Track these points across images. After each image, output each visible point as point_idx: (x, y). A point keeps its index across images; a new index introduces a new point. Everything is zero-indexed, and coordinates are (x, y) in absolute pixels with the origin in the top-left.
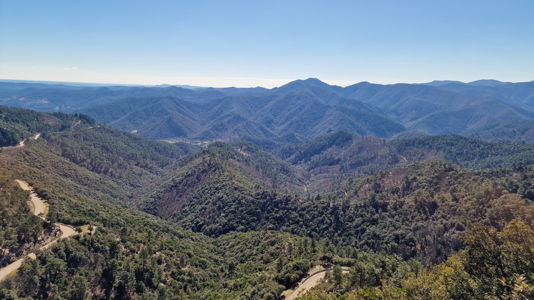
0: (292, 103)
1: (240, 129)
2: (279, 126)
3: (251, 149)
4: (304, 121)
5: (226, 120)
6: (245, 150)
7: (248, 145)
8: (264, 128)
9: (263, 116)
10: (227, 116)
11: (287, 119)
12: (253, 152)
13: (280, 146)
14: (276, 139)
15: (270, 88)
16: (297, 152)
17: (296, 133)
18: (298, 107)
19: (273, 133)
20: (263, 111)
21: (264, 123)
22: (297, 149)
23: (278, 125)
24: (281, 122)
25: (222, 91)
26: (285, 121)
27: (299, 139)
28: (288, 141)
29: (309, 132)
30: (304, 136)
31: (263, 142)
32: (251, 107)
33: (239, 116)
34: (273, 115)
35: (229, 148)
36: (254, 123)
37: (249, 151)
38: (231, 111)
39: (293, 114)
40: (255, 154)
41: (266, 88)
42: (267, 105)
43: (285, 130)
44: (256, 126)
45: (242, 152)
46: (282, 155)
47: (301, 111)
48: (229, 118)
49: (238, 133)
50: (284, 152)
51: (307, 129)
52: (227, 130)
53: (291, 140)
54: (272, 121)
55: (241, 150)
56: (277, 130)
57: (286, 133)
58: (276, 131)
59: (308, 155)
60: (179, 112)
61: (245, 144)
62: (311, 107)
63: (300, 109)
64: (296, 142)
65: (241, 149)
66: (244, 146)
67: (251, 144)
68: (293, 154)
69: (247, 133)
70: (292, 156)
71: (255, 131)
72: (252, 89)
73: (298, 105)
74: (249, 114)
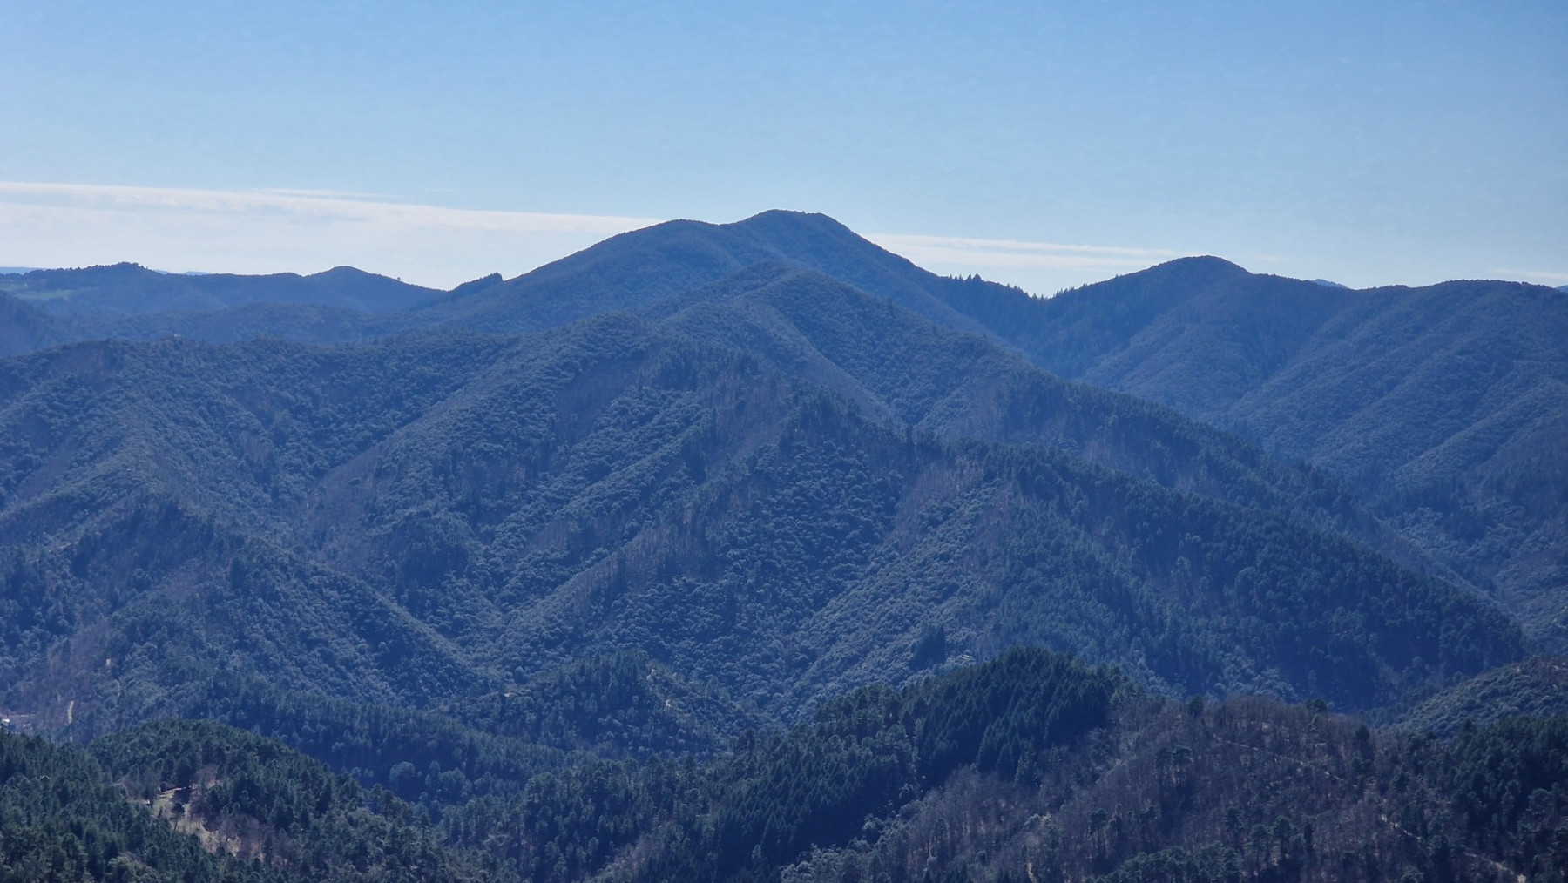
0: (623, 412)
1: (182, 621)
2: (511, 600)
3: (268, 799)
4: (725, 562)
5: (56, 544)
6: (210, 810)
7: (239, 760)
8: (384, 613)
9: (375, 514)
10: (64, 510)
11: (581, 547)
12: (282, 822)
13: (519, 777)
14: (484, 714)
16: (664, 828)
17: (654, 670)
18: (673, 446)
19: (462, 659)
20: (379, 474)
21: (390, 572)
22: (663, 796)
23: (506, 592)
24: (531, 572)
25: (31, 297)
26: (565, 562)
27: (683, 718)
28: (591, 732)
29: (767, 659)
30: (723, 693)
31: (375, 736)
32: (280, 439)
33: (172, 513)
34: (462, 507)
35: (71, 786)
36: (300, 574)
37: (251, 812)
38: (101, 467)
39: (632, 504)
40: (299, 844)
41: (407, 279)
42: (418, 427)
43: (571, 641)
44: (319, 603)
45: (187, 825)
46: (540, 852)
47: (699, 477)
48: (81, 530)
49: (158, 656)
50: (553, 830)
51: (745, 635)
52: (60, 631)
53: (611, 727)
54: (457, 558)
55: (178, 809)
56: (495, 633)
57: (569, 666)
58: (491, 648)
59: (757, 851)
61: (213, 756)
62: (787, 446)
63: (695, 461)
64: (658, 744)
65: (184, 796)
66: (212, 769)
67: (266, 754)
68: (630, 838)
69: (236, 660)
70: (619, 863)
71: (311, 644)
72: (287, 282)
73: (676, 432)
74: (258, 492)
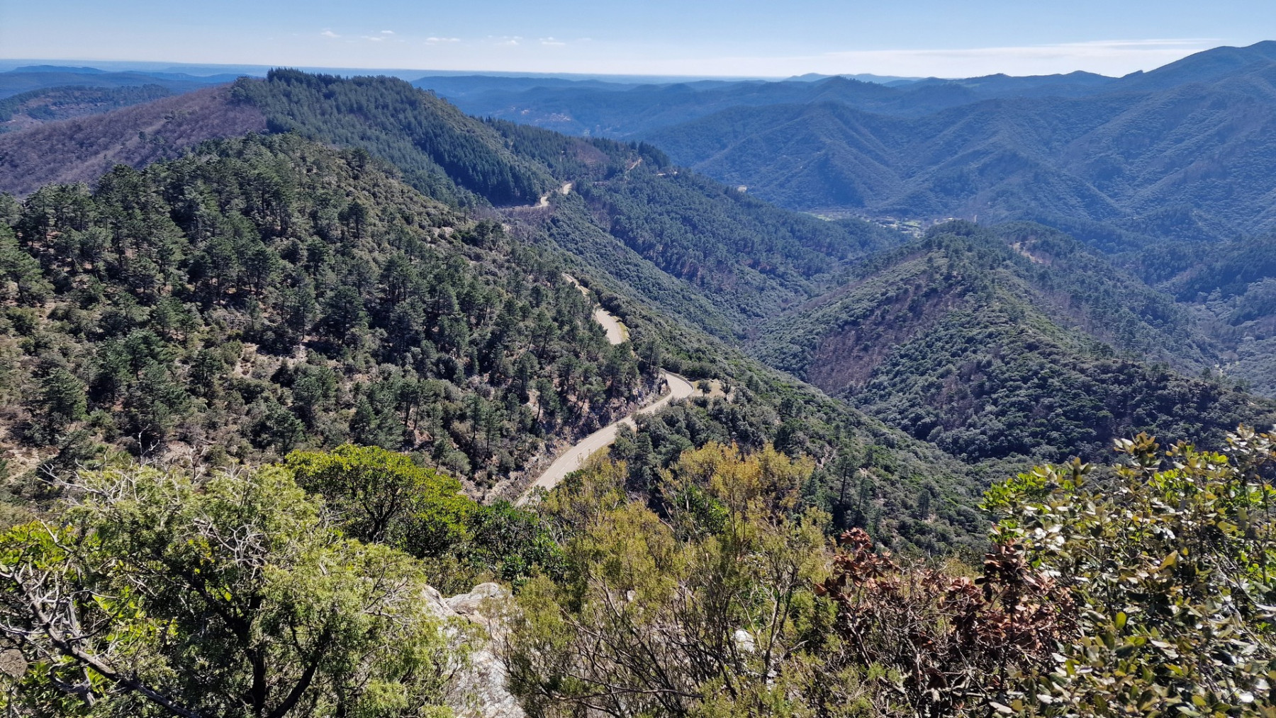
0: (1193, 119)
1: (1015, 191)
2: (1138, 186)
3: (1053, 248)
4: (1230, 174)
5: (974, 165)
6: (1033, 249)
7: (1043, 234)
8: (1088, 189)
9: (1088, 155)
10: (977, 155)
11: (1170, 167)
12: (1058, 255)
13: (1138, 247)
14: (1125, 224)
15: (1119, 74)
16: (1198, 267)
17: (1195, 211)
18: (1212, 131)
19: (1116, 206)
20: (1091, 142)
21: (1091, 176)
22: (1199, 256)
23: (1136, 183)
24: (1147, 176)
25: (971, 86)
26: (1161, 173)
27: (1206, 229)
28: (1167, 232)
29: (1243, 209)
30: (1224, 220)
31: (1083, 230)
32: (1054, 131)
33: (1015, 155)
34: (1122, 153)
35: (989, 239)
36: (1059, 176)
37: (1047, 251)
38: (991, 141)
39: (1193, 152)
40: (1063, 262)
41: (1103, 74)
42: (1108, 125)
43: (1160, 200)
44: (1064, 186)
45: (1025, 254)
46: (1146, 272)
47: (1223, 141)
48: (983, 161)
49: (1006, 202)
50: (1152, 265)
51: (1235, 200)
52: (973, 193)
53: (1175, 231)
54: (1118, 171)
55: (1022, 248)
56: (1130, 197)
57: (1160, 210)
58: (1128, 202)
59: (1239, 277)
60: (848, 143)
61: (1034, 233)
62: (1263, 131)
63: (1222, 136)
64: (1194, 238)
65: (1023, 244)
66: (1033, 237)
67: (1052, 233)
68: (1184, 269)
69: (1033, 204)
70: (1178, 277)
71: (1060, 199)
72: (1057, 77)
73: (1215, 125)
74: (1044, 148)
